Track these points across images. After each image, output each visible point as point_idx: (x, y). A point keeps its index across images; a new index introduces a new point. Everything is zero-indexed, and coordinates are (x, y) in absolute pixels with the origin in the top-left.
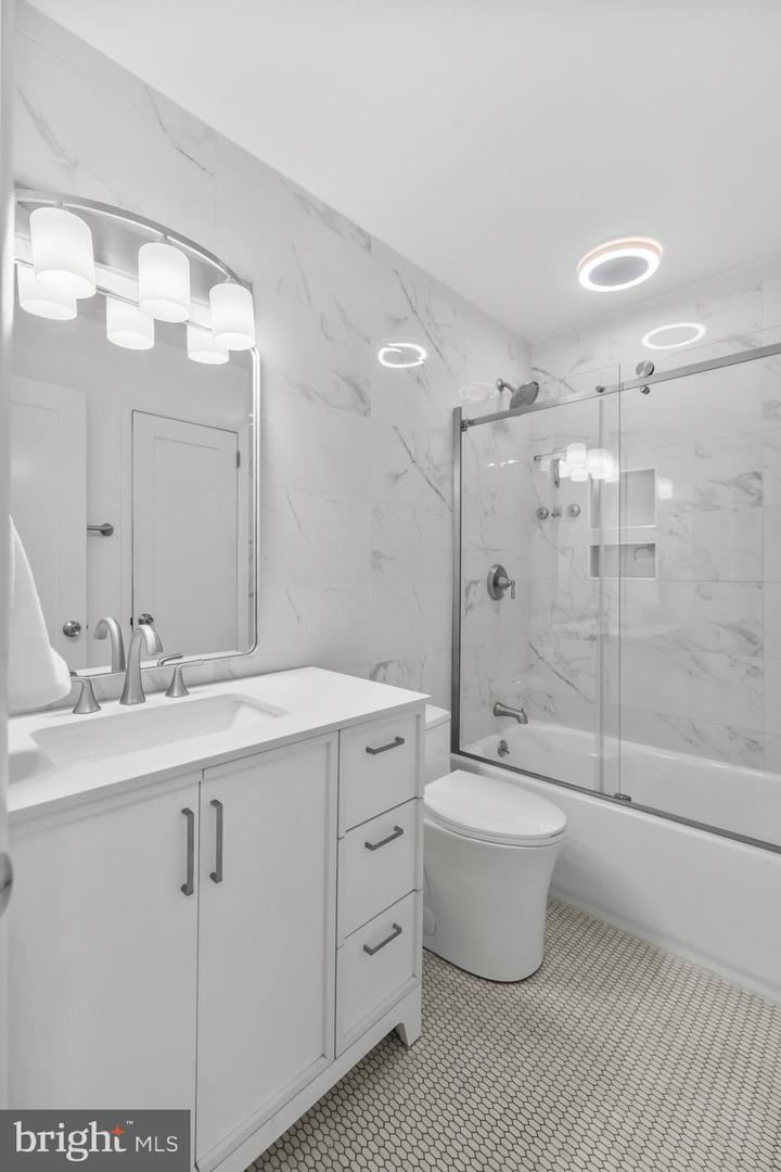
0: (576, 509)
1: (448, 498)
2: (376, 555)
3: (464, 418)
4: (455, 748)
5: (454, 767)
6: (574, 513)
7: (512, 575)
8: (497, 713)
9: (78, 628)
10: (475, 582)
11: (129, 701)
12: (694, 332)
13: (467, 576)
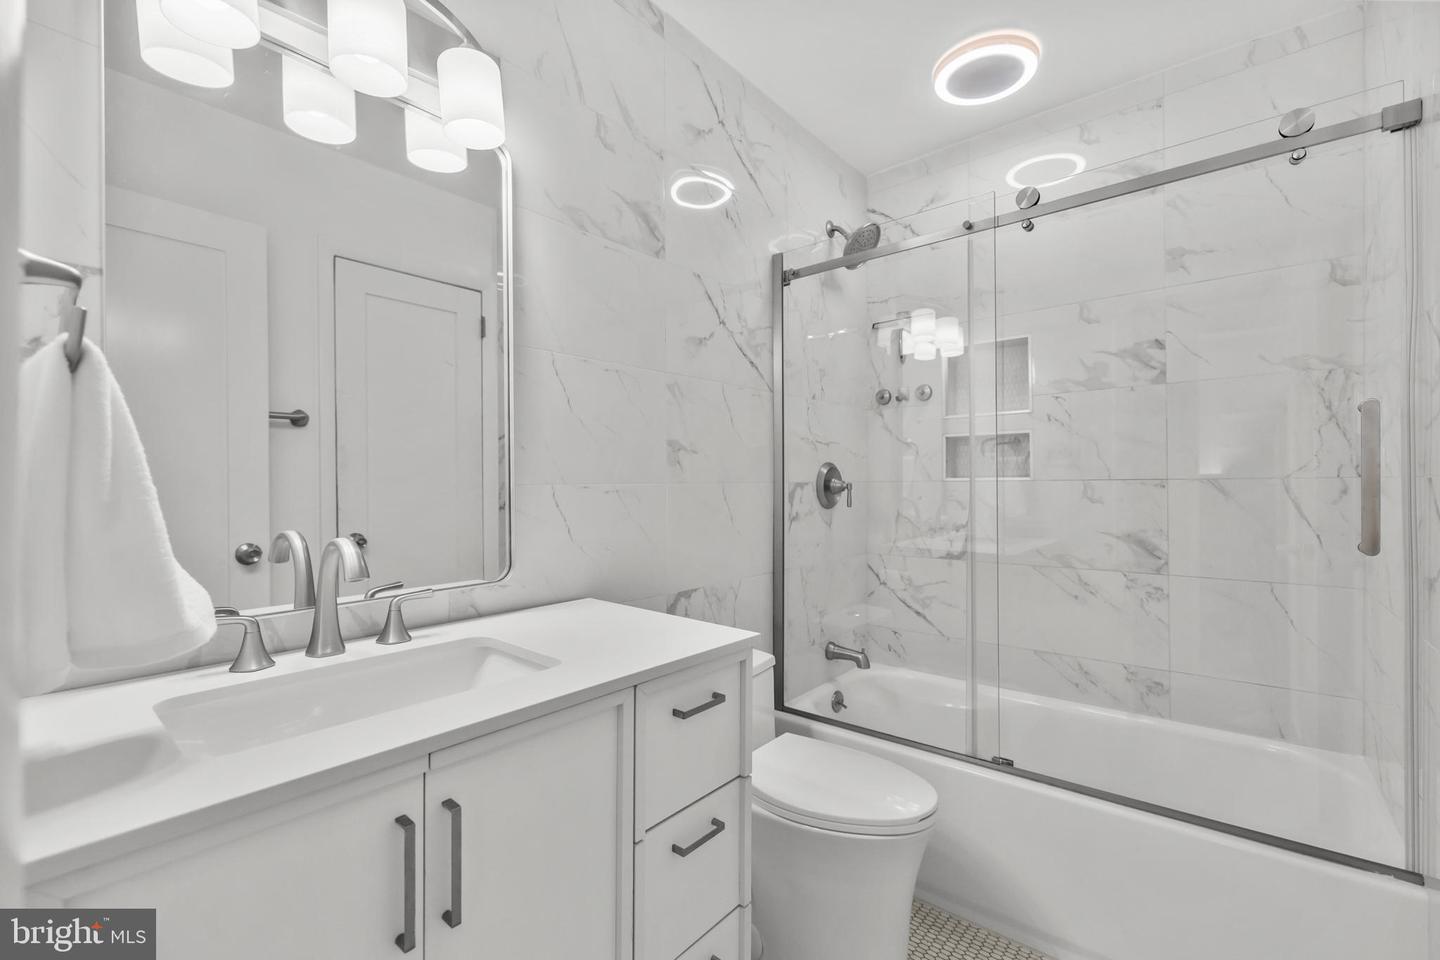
0: (927, 390)
1: (767, 376)
2: (674, 447)
3: (784, 269)
4: (779, 704)
5: (780, 729)
6: (924, 396)
7: (846, 477)
8: (830, 656)
9: (257, 552)
10: (801, 485)
11: (320, 652)
12: (1074, 165)
13: (791, 477)
